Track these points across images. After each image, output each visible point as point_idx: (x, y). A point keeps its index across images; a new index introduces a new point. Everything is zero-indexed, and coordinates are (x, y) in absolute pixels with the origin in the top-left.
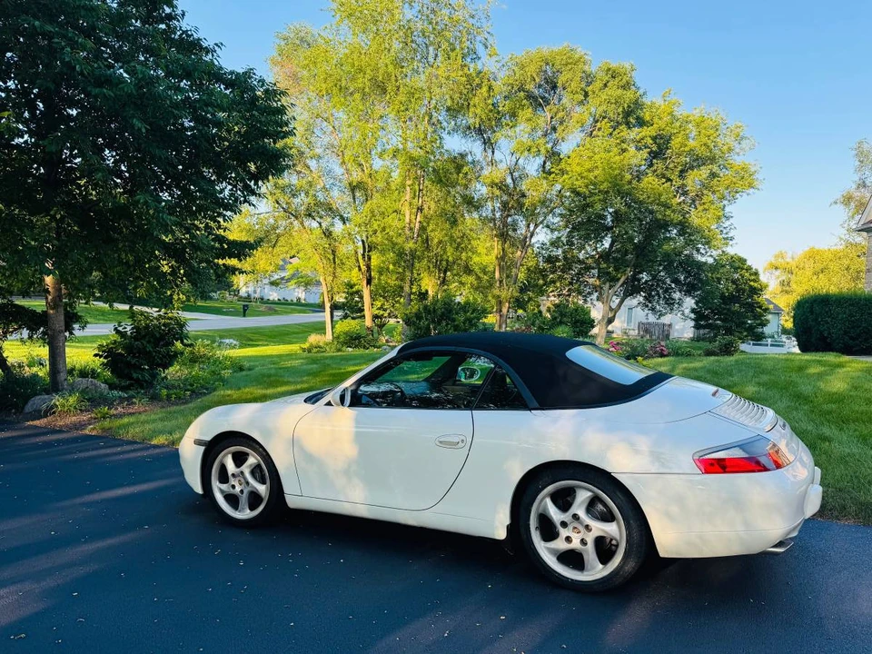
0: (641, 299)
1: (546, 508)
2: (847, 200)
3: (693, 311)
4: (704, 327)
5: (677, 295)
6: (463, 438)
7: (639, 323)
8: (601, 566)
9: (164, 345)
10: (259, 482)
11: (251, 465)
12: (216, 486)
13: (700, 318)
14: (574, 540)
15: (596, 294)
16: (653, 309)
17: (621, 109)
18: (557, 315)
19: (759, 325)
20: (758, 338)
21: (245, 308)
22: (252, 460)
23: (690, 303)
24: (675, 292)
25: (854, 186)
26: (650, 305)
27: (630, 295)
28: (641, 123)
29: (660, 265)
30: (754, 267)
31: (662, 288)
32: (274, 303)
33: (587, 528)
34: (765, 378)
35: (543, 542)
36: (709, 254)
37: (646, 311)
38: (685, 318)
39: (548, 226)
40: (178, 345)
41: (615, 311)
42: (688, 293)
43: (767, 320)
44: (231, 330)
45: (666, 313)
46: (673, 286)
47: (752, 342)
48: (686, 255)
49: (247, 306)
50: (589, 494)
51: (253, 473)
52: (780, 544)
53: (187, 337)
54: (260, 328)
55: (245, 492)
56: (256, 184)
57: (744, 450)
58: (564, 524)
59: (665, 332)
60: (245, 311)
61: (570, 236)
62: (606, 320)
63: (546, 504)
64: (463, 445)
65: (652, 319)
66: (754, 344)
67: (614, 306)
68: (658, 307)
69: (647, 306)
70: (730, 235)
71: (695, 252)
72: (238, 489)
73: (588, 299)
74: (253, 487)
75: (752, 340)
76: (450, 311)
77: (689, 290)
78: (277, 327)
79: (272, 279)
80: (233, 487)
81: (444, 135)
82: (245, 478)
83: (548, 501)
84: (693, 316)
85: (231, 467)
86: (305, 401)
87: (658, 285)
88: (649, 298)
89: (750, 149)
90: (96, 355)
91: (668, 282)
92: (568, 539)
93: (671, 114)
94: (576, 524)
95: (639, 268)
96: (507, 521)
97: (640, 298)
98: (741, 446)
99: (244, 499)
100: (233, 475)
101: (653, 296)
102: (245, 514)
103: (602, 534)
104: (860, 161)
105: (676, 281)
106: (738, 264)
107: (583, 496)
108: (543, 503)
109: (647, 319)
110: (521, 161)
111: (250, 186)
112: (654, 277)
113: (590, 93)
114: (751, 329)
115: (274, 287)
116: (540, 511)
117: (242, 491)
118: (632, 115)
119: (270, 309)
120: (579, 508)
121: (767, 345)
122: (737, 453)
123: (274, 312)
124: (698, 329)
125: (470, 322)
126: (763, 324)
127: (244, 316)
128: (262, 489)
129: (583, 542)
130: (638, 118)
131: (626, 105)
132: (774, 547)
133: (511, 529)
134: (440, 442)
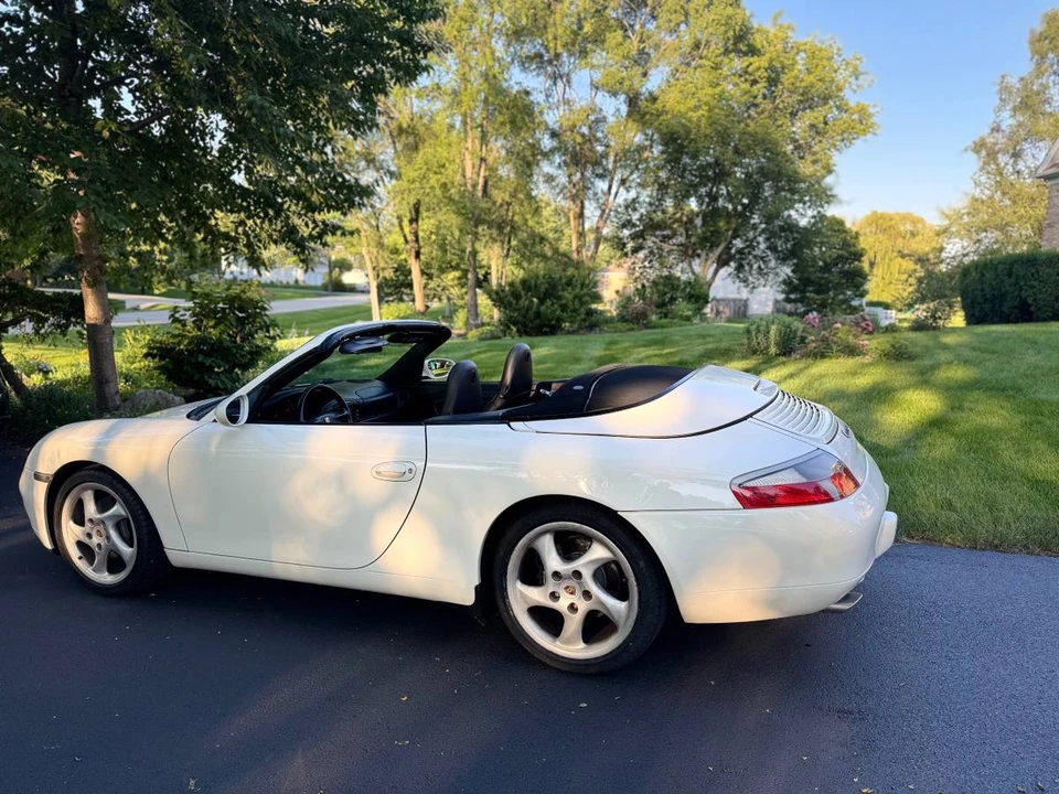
2: (979, 147)
6: (409, 466)
14: (561, 600)
17: (731, 33)
25: (988, 130)
28: (753, 51)
33: (587, 593)
50: (609, 556)
52: (846, 598)
57: (801, 473)
64: (412, 476)
70: (833, 192)
71: (795, 212)
72: (95, 541)
77: (785, 257)
82: (106, 528)
86: (189, 416)
89: (869, 86)
93: (785, 40)
96: (476, 581)
98: (796, 467)
104: (1001, 100)
106: (838, 225)
113: (692, 12)
118: (741, 42)
122: (791, 478)
130: (749, 45)
131: (738, 28)
132: (840, 602)
134: (378, 473)
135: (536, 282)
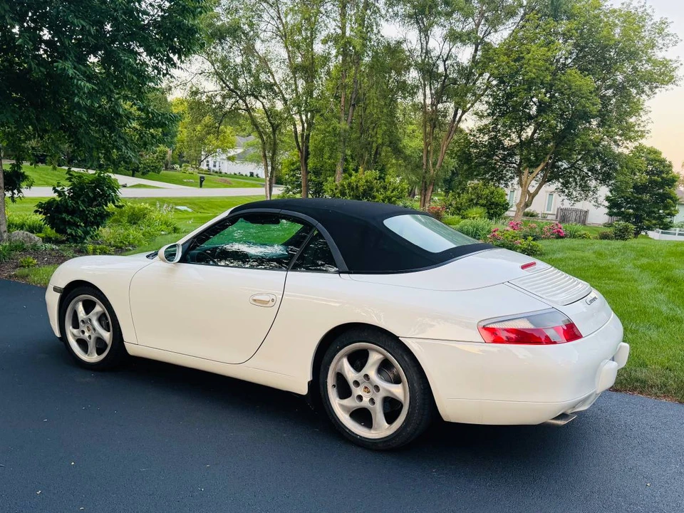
0: (560, 184)
1: (342, 367)
3: (608, 199)
4: (616, 214)
5: (593, 183)
6: (274, 297)
7: (558, 209)
8: (386, 425)
9: (97, 205)
10: (105, 329)
11: (97, 313)
12: (69, 329)
13: (613, 205)
14: (364, 399)
15: (517, 179)
16: (569, 195)
18: (473, 197)
19: (668, 214)
20: (666, 227)
21: (202, 180)
22: (99, 308)
23: (604, 191)
24: (590, 180)
26: (567, 191)
27: (549, 181)
29: (579, 154)
30: (668, 159)
31: (579, 175)
32: (230, 176)
33: (377, 388)
34: (644, 261)
35: (338, 399)
36: (624, 145)
37: (563, 197)
38: (598, 205)
39: (476, 114)
40: (110, 205)
41: (533, 196)
42: (603, 181)
43: (675, 210)
44: (186, 198)
45: (581, 199)
46: (590, 174)
47: (661, 231)
48: (603, 146)
49: (203, 178)
50: (381, 356)
51: (100, 320)
52: (561, 417)
53: (118, 199)
54: (212, 198)
55: (93, 337)
56: (179, 58)
57: (531, 322)
58: (357, 383)
59: (583, 217)
60: (201, 182)
61: (495, 122)
62: (523, 204)
63: (342, 364)
64: (273, 303)
65: (567, 204)
66: (662, 233)
67: (532, 190)
68: (574, 193)
69: (564, 192)
70: (647, 128)
71: (612, 143)
72: (87, 334)
73: (509, 184)
74: (99, 333)
75: (660, 229)
76: (371, 189)
77: (605, 178)
78: (227, 198)
79: (229, 155)
80: (83, 332)
81: (382, 22)
82: (92, 325)
83: (345, 361)
84: (607, 204)
85: (81, 313)
86: (148, 256)
87: (575, 173)
88: (565, 184)
90: (36, 211)
91: (586, 170)
92: (360, 398)
94: (367, 384)
95: (558, 155)
96: (309, 377)
97: (557, 184)
98: (528, 318)
99: (91, 344)
100: (83, 321)
101: (570, 183)
102: (93, 358)
103: (389, 395)
105: (592, 170)
106: (654, 158)
107: (375, 358)
108: (340, 363)
109: (563, 204)
110: (453, 50)
111: (173, 60)
112: (573, 166)
114: (660, 218)
115: (230, 162)
116: (337, 370)
117: (90, 337)
119: (225, 181)
120: (371, 369)
121: (675, 234)
123: (229, 185)
124: (611, 216)
125: (390, 200)
126: (672, 215)
127: (201, 186)
128: (107, 336)
129: (372, 401)
132: (553, 419)
133: (311, 385)
134: (255, 300)
135: (357, 185)
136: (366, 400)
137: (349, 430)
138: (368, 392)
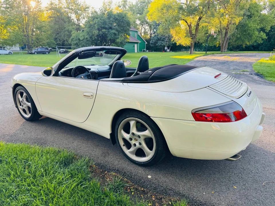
6: (92, 94)
8: (151, 151)
33: (139, 137)
35: (128, 150)
50: (135, 121)
58: (131, 139)
64: (92, 97)
83: (123, 132)
92: (135, 145)
94: (135, 137)
98: (219, 107)
107: (133, 123)
108: (121, 134)
116: (122, 137)
120: (133, 129)
129: (140, 144)
134: (85, 95)
136: (137, 144)
137: (138, 162)
138: (137, 141)
